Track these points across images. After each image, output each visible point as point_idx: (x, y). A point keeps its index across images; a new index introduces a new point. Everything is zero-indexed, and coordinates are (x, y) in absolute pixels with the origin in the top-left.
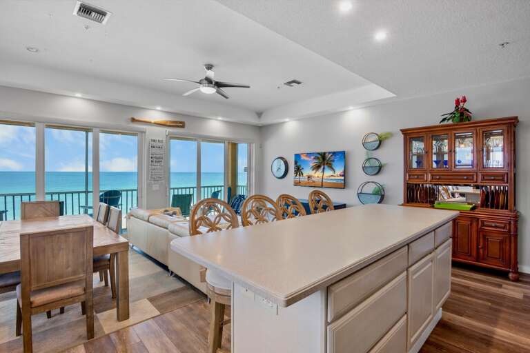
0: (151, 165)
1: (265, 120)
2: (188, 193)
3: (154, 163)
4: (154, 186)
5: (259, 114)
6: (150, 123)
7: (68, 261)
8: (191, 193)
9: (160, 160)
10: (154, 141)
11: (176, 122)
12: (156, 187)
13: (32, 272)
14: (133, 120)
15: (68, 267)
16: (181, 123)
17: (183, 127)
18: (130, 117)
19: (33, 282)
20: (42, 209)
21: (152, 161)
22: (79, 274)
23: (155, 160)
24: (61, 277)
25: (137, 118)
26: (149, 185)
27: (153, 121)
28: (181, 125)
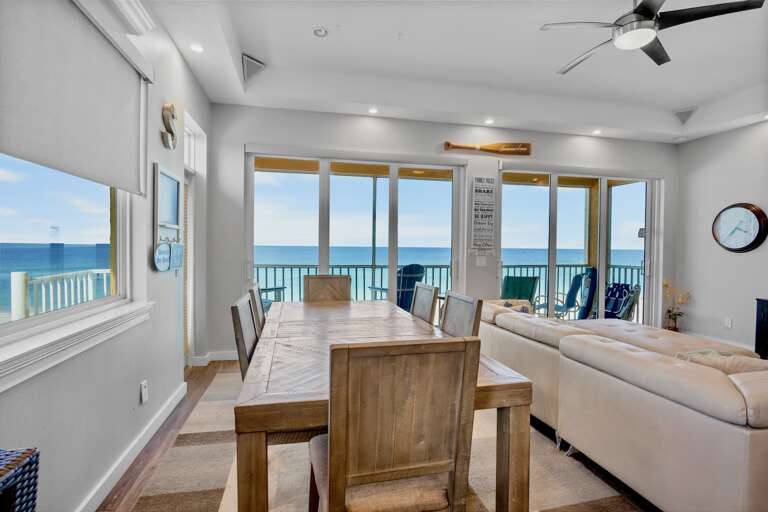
0: (476, 223)
1: (695, 128)
2: (530, 275)
3: (480, 220)
4: (478, 258)
5: (684, 116)
6: (474, 149)
7: (420, 426)
8: (536, 275)
9: (489, 213)
10: (480, 180)
11: (516, 145)
12: (481, 261)
13: (351, 444)
14: (448, 146)
15: (420, 438)
16: (524, 145)
17: (527, 153)
18: (443, 142)
19: (351, 465)
20: (329, 287)
21: (476, 216)
22: (441, 459)
23: (480, 213)
24: (405, 460)
25: (454, 143)
26: (471, 257)
27: (478, 146)
28: (524, 150)
